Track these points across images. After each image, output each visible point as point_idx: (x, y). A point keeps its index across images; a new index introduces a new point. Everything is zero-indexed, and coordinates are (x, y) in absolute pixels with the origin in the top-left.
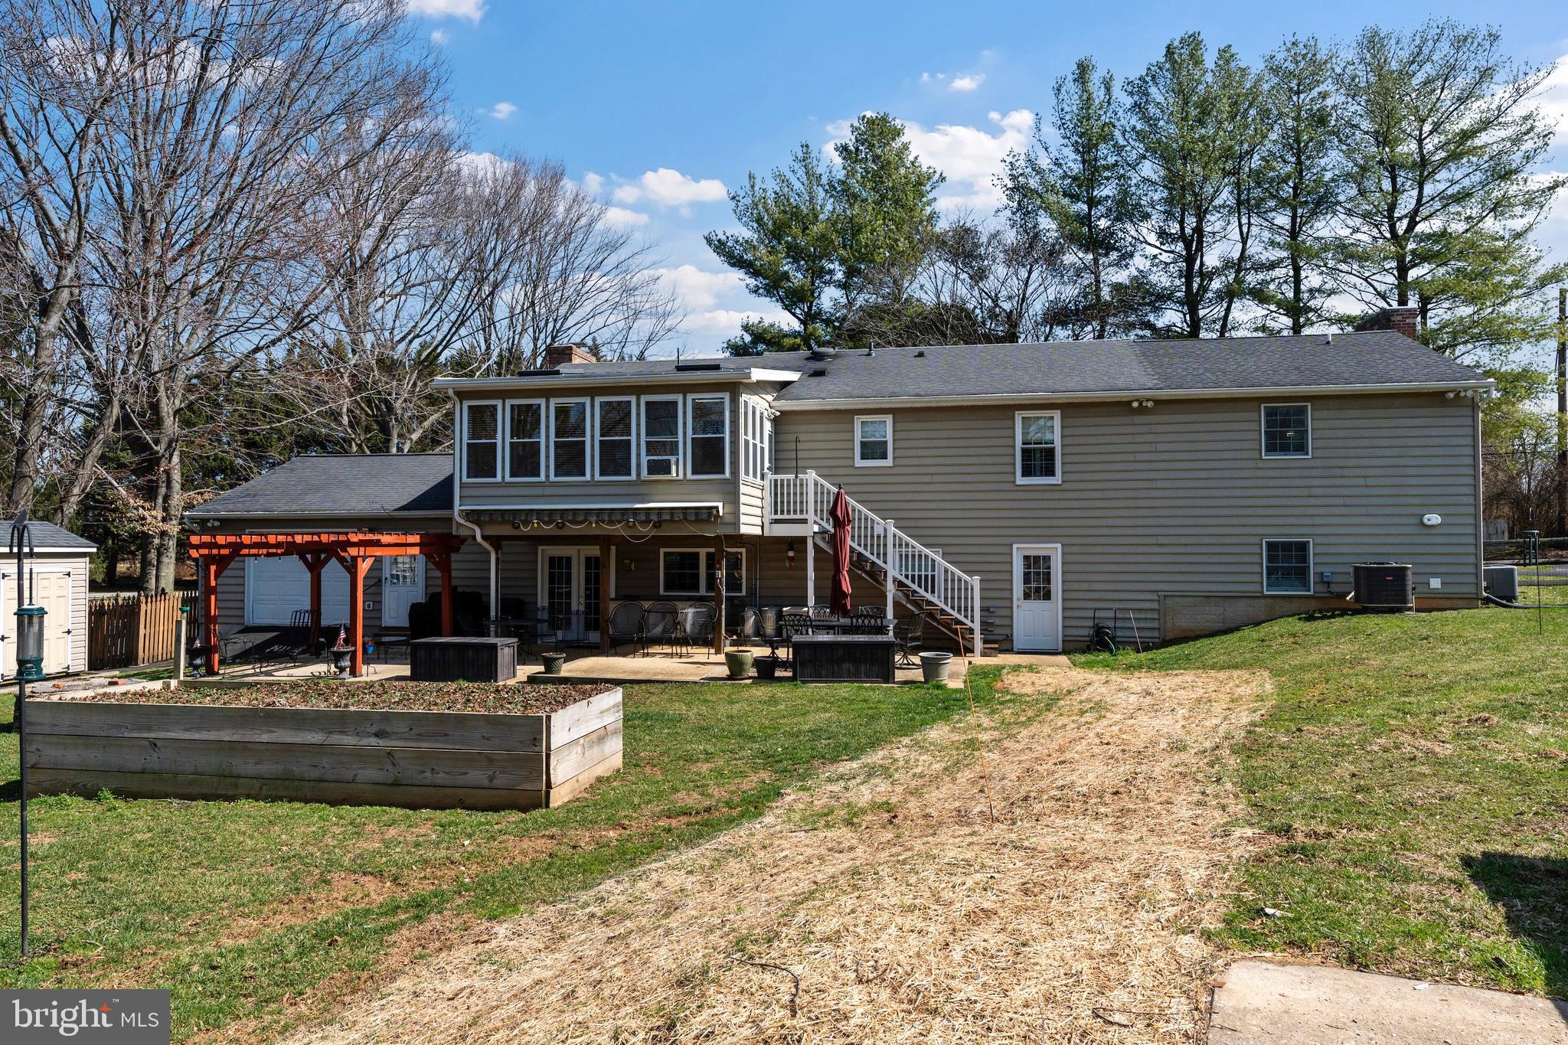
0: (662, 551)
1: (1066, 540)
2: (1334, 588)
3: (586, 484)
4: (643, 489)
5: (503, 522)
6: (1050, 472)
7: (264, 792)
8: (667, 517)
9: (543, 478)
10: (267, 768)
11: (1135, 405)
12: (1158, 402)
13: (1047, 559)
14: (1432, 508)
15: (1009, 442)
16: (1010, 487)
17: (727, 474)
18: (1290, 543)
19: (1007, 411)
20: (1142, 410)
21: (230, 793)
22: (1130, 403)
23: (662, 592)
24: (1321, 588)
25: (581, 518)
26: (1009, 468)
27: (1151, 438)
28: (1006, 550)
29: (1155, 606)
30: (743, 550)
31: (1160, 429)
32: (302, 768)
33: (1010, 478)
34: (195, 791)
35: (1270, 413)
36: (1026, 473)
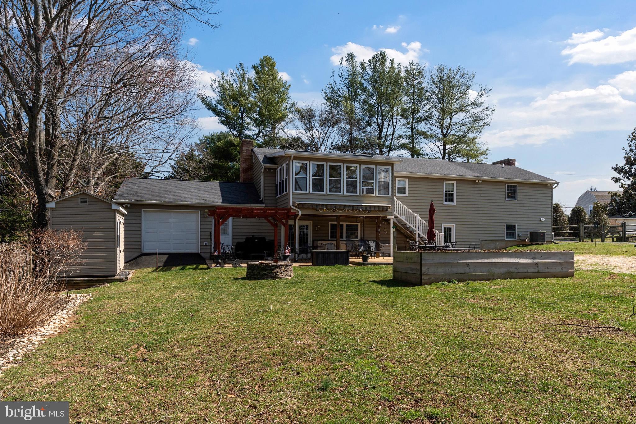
0: (330, 223)
1: (457, 223)
2: (521, 238)
3: (340, 196)
4: (361, 199)
5: (313, 209)
6: (452, 201)
7: (502, 277)
8: (373, 209)
9: (325, 192)
10: (503, 270)
11: (477, 181)
12: (483, 181)
13: (450, 229)
14: (542, 216)
15: (441, 190)
16: (441, 205)
17: (390, 195)
18: (511, 225)
19: (441, 180)
20: (478, 183)
21: (492, 278)
22: (475, 181)
23: (330, 238)
24: (518, 238)
25: (342, 208)
26: (441, 199)
27: (479, 192)
28: (440, 225)
29: (479, 243)
30: (359, 224)
31: (481, 189)
32: (512, 269)
33: (441, 202)
34: (482, 278)
35: (508, 186)
36: (446, 201)
